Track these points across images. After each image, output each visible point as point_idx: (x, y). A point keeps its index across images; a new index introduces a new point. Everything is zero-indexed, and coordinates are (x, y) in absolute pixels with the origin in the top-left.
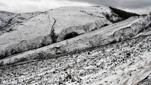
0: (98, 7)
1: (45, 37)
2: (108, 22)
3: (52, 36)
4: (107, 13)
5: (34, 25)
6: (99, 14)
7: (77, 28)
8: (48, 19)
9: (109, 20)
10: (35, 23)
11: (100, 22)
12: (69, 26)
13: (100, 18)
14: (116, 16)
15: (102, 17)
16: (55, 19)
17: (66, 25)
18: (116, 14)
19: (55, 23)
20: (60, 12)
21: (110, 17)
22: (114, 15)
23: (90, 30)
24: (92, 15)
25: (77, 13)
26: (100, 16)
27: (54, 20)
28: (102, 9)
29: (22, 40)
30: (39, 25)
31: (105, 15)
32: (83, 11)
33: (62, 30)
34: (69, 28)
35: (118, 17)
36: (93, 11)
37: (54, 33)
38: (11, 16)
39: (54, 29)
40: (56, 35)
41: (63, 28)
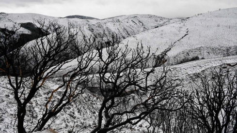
3: (158, 59)
8: (177, 31)
12: (199, 46)
16: (187, 32)
17: (197, 43)
19: (183, 37)
33: (182, 50)
37: (165, 54)
38: (158, 22)
39: (172, 49)
40: (166, 57)
41: (186, 48)
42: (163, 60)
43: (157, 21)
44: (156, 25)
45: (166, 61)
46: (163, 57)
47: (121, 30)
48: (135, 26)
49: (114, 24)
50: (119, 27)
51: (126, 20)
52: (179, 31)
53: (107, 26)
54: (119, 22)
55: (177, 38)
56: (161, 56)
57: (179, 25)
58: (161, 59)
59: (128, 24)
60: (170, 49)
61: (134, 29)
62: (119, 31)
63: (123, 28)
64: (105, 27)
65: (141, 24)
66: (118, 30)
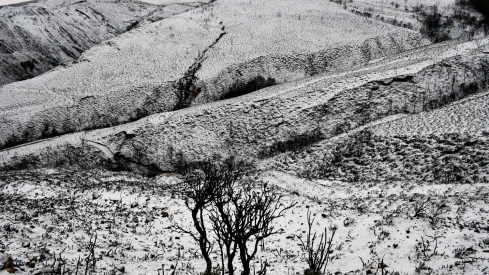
1: (157, 91)
3: (181, 88)
5: (145, 47)
6: (400, 13)
7: (285, 62)
8: (201, 27)
10: (153, 39)
12: (257, 56)
15: (405, 26)
16: (223, 29)
18: (473, 14)
19: (218, 39)
21: (439, 26)
22: (462, 18)
24: (369, 15)
27: (219, 29)
29: (86, 95)
31: (424, 15)
33: (226, 66)
34: (253, 61)
37: (194, 77)
38: (137, 13)
39: (203, 64)
40: (197, 83)
41: (232, 61)
42: (191, 89)
43: (133, 10)
44: (132, 18)
45: (199, 90)
46: (190, 84)
47: (55, 33)
48: (87, 22)
49: (35, 19)
50: (47, 25)
51: (63, 10)
52: (206, 27)
53: (15, 24)
54: (47, 13)
55: (206, 43)
56: (185, 83)
57: (200, 15)
58: (188, 88)
59: (68, 19)
60: (200, 65)
61: (86, 30)
62: (51, 36)
63: (57, 27)
64: (11, 27)
65: (100, 17)
66: (46, 34)
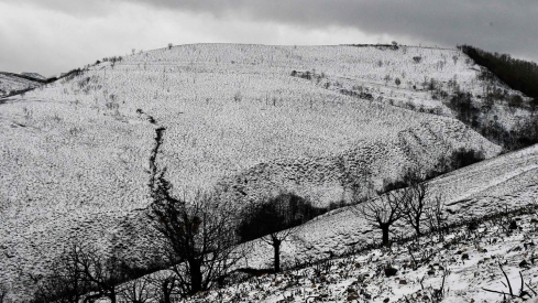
0: (395, 47)
1: (128, 226)
2: (475, 141)
3: (162, 219)
4: (452, 83)
5: (35, 153)
6: (409, 93)
7: (302, 170)
8: (111, 119)
9: (475, 125)
10: (38, 138)
11: (426, 138)
13: (423, 117)
14: (515, 103)
15: (432, 112)
16: (153, 121)
17: (230, 153)
18: (511, 92)
19: (158, 139)
20: (173, 76)
21: (476, 110)
22: (502, 98)
23: (379, 184)
24: (369, 97)
25: (278, 84)
26: (417, 102)
27: (147, 122)
28: (417, 59)
30: (66, 151)
31: (444, 95)
32: (307, 76)
33: (214, 181)
35: (532, 110)
36: (366, 74)
39: (168, 180)
41: (217, 172)
56: (163, 210)
58: (174, 219)
60: (164, 182)
